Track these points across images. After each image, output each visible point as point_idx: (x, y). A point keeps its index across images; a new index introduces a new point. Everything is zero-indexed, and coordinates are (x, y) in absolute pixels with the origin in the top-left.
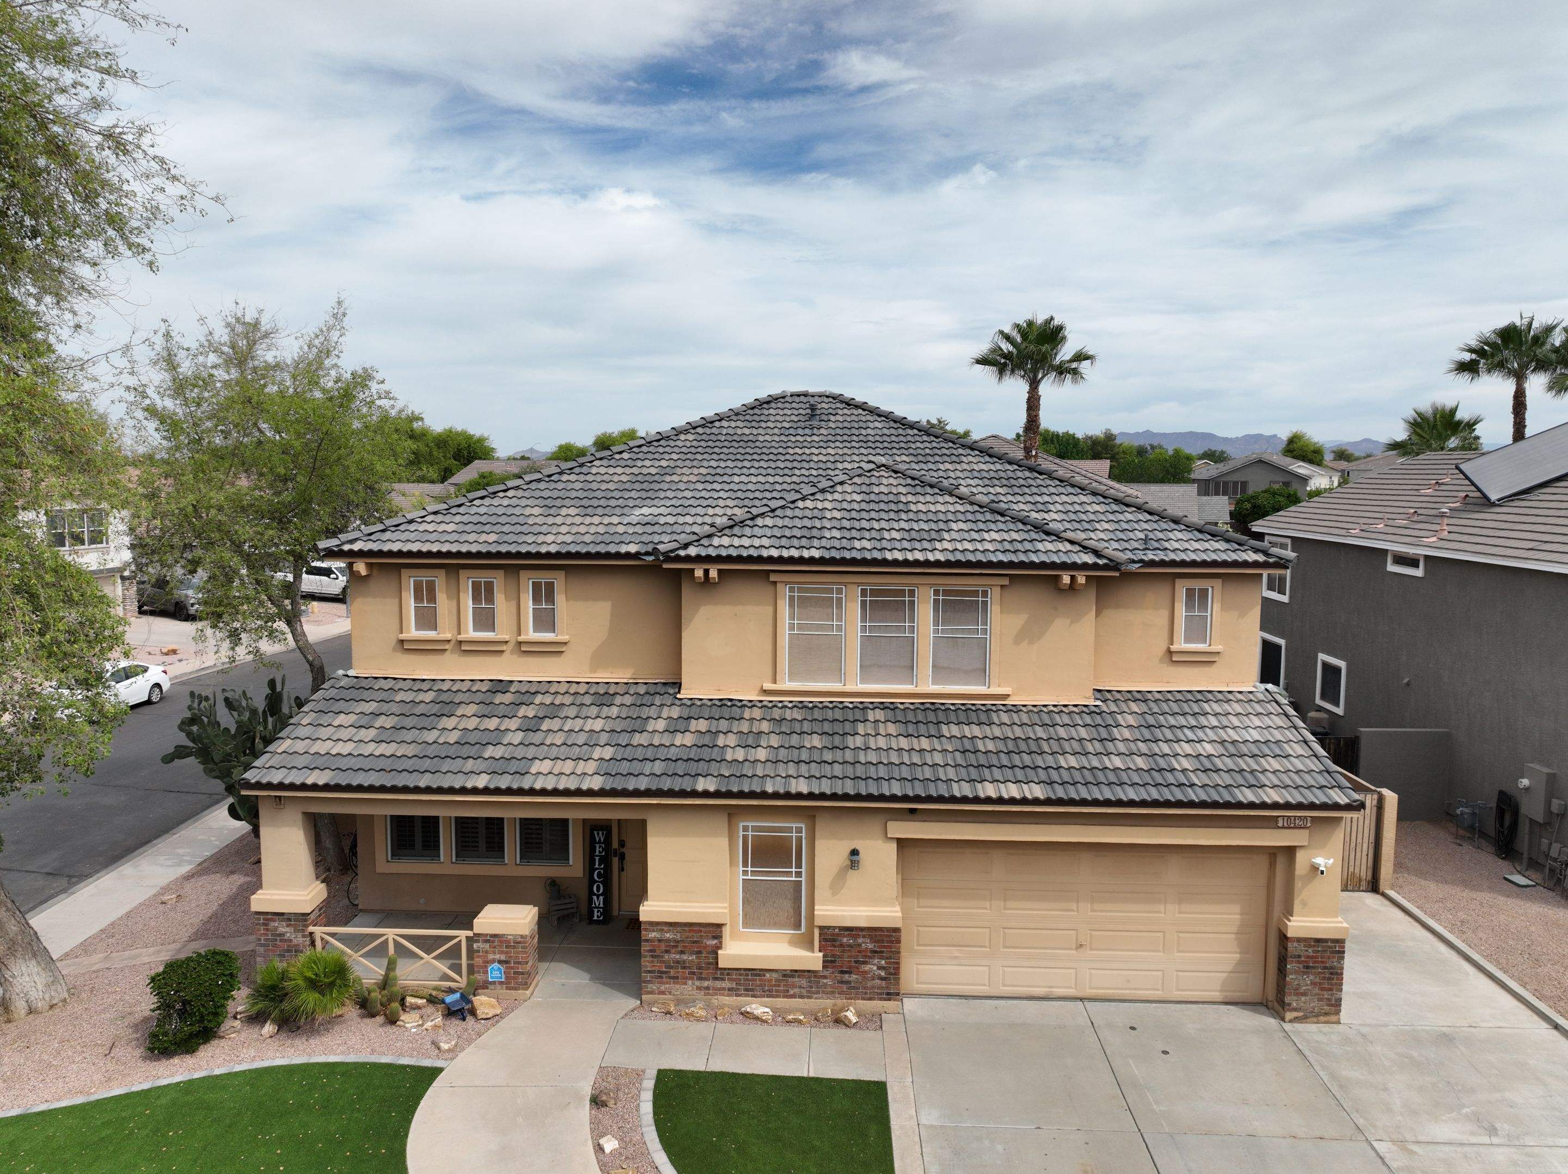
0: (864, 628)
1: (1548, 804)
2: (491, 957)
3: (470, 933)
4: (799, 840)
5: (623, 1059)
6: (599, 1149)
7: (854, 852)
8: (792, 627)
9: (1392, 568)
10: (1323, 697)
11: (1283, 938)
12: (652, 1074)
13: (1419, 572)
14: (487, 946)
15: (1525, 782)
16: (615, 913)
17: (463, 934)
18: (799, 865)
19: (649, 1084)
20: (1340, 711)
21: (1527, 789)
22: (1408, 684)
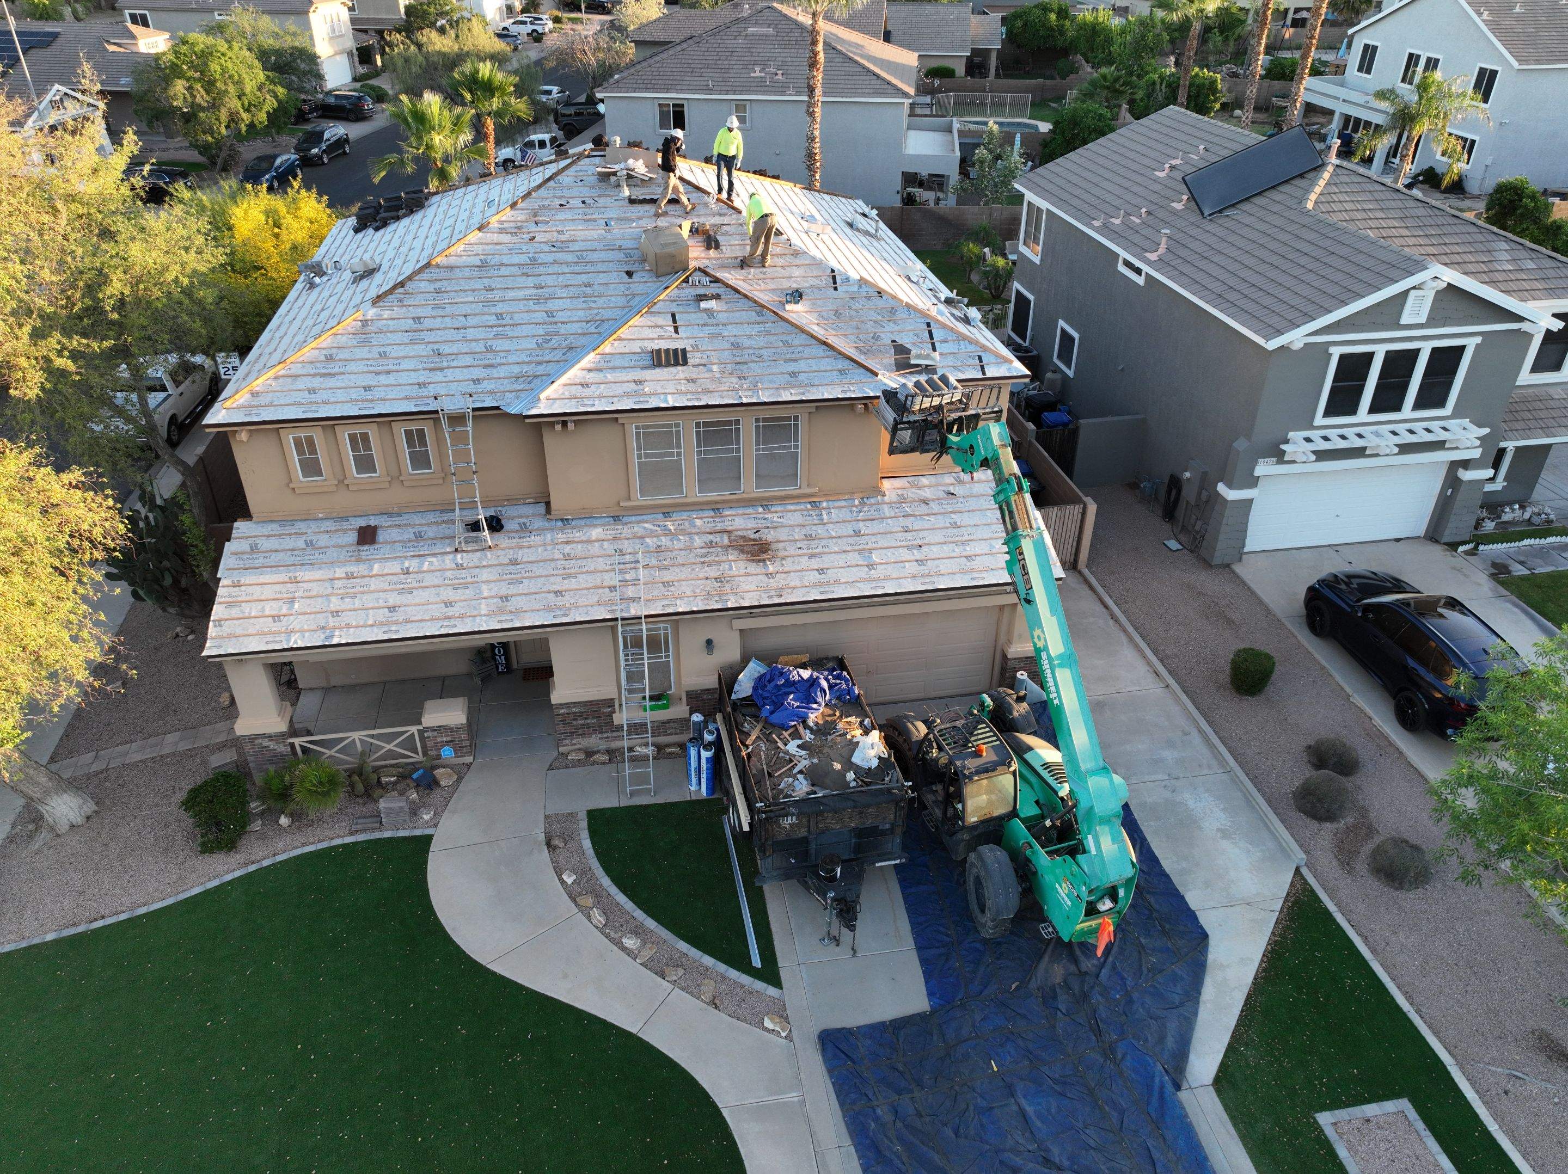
0: (699, 453)
1: (1200, 494)
2: (439, 740)
3: (420, 727)
4: (666, 636)
5: (560, 806)
6: (563, 882)
7: (709, 642)
8: (639, 456)
9: (1122, 268)
10: (1059, 357)
11: (1004, 656)
12: (583, 815)
13: (1140, 280)
14: (435, 734)
15: (1187, 475)
16: (515, 665)
17: (414, 729)
18: (667, 650)
19: (584, 824)
20: (1070, 373)
21: (1188, 479)
22: (1122, 370)
